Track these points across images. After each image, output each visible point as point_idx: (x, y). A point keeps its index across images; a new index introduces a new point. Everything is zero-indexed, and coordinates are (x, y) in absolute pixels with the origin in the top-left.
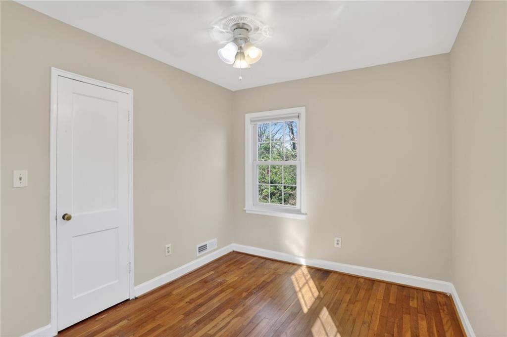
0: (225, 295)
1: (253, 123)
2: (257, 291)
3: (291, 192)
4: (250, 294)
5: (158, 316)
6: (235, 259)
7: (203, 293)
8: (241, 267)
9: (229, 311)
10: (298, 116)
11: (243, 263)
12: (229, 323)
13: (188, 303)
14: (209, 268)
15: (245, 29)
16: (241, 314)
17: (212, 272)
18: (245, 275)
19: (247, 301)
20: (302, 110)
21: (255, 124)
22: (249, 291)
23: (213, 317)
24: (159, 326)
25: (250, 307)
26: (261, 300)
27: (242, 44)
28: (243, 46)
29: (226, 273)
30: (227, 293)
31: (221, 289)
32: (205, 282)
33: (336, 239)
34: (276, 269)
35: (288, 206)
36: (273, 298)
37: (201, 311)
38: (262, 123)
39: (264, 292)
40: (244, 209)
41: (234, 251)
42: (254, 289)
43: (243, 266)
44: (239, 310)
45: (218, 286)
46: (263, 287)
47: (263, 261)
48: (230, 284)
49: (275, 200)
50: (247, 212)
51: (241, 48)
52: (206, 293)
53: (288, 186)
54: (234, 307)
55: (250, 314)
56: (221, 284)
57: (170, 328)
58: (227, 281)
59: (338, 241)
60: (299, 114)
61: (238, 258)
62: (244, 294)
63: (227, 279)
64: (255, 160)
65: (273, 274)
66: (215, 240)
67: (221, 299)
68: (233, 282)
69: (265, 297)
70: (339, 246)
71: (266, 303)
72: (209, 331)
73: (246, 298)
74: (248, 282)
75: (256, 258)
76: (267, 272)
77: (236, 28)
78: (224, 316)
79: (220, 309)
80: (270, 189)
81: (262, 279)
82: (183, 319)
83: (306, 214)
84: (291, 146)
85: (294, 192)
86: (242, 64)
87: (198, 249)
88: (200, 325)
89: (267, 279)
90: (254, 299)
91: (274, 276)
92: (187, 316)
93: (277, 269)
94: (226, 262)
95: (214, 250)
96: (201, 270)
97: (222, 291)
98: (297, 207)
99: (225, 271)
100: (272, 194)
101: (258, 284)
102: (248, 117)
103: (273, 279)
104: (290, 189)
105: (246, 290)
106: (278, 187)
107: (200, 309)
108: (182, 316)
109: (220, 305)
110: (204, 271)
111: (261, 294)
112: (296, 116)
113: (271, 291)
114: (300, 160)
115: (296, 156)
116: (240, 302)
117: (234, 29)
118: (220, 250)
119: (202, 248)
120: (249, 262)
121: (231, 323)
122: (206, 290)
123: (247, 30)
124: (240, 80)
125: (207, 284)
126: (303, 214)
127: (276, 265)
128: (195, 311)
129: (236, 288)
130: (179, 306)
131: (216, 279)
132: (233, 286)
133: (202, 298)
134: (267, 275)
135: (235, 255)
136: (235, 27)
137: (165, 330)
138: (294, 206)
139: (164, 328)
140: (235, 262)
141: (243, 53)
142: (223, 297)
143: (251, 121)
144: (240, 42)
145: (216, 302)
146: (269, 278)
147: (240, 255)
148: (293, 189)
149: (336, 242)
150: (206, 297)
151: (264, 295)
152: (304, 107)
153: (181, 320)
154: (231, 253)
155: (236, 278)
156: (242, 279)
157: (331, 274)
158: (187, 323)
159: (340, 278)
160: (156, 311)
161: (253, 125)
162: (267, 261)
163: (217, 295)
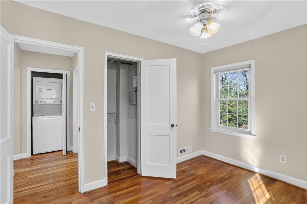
0: (196, 181)
1: (216, 73)
2: (217, 183)
3: (244, 119)
4: (212, 184)
5: (155, 187)
6: (203, 160)
7: (182, 179)
8: (207, 166)
9: (197, 193)
10: (249, 66)
11: (208, 163)
12: (197, 200)
13: (172, 183)
14: (187, 164)
15: (208, 12)
16: (206, 196)
17: (188, 166)
18: (209, 172)
19: (210, 188)
20: (252, 62)
21: (218, 74)
22: (211, 182)
23: (187, 194)
24: (155, 193)
25: (212, 193)
26: (220, 189)
27: (206, 22)
28: (206, 24)
29: (196, 168)
30: (197, 181)
31: (193, 178)
32: (183, 172)
33: (281, 156)
34: (231, 171)
35: (242, 129)
36: (229, 190)
37: (180, 189)
38: (224, 73)
39: (221, 185)
40: (210, 129)
41: (202, 155)
42: (215, 181)
43: (208, 165)
44: (204, 193)
45: (191, 175)
46: (221, 181)
47: (222, 164)
48: (199, 175)
49: (233, 124)
50: (212, 131)
51: (205, 25)
52: (184, 178)
53: (242, 115)
54: (201, 191)
55: (212, 197)
56: (193, 174)
57: (161, 195)
58: (197, 173)
59: (283, 158)
60: (249, 65)
61: (205, 160)
62: (208, 184)
63: (197, 172)
64: (217, 97)
65: (229, 174)
66: (191, 147)
67: (193, 184)
68: (201, 174)
69: (223, 188)
70: (284, 162)
71: (223, 193)
72: (184, 202)
73: (209, 186)
74: (212, 176)
75: (217, 161)
76: (225, 171)
77: (202, 13)
78: (194, 195)
79: (192, 190)
80: (227, 116)
81: (221, 176)
82: (169, 192)
83: (255, 135)
84: (245, 88)
85: (247, 119)
86: (206, 36)
87: (180, 151)
88: (179, 197)
89: (224, 176)
90: (215, 188)
91: (230, 175)
92: (171, 190)
93: (233, 171)
94: (198, 161)
95: (190, 153)
96: (182, 164)
97: (194, 179)
98: (249, 130)
99: (196, 166)
100: (230, 120)
101: (218, 179)
102: (213, 70)
103: (229, 177)
104: (244, 117)
105: (210, 181)
106: (234, 116)
107: (179, 188)
108: (169, 190)
109: (192, 187)
110: (183, 165)
111: (219, 185)
112: (248, 66)
113: (227, 185)
114: (250, 97)
115: (248, 94)
116: (204, 188)
117: (200, 14)
118: (193, 153)
119: (183, 151)
120: (213, 163)
121: (198, 200)
122: (184, 177)
123: (209, 12)
124: (205, 45)
125: (185, 173)
126: (253, 135)
127: (232, 168)
128: (176, 188)
129: (202, 179)
130: (167, 183)
131: (190, 171)
132: (201, 177)
133: (181, 181)
134: (225, 174)
135: (203, 157)
136: (200, 12)
137: (159, 196)
138: (246, 129)
139: (158, 194)
140: (203, 162)
141: (206, 28)
142: (194, 183)
143: (215, 72)
144: (204, 21)
145: (189, 186)
146: (226, 176)
147: (207, 158)
148: (246, 117)
149: (281, 158)
150: (183, 181)
151: (222, 187)
152: (254, 60)
153: (168, 192)
154: (200, 156)
155: (203, 173)
156: (207, 174)
157: (277, 182)
158: (171, 194)
159: (285, 186)
160: (154, 184)
161: (216, 75)
162: (225, 164)
163: (190, 181)
